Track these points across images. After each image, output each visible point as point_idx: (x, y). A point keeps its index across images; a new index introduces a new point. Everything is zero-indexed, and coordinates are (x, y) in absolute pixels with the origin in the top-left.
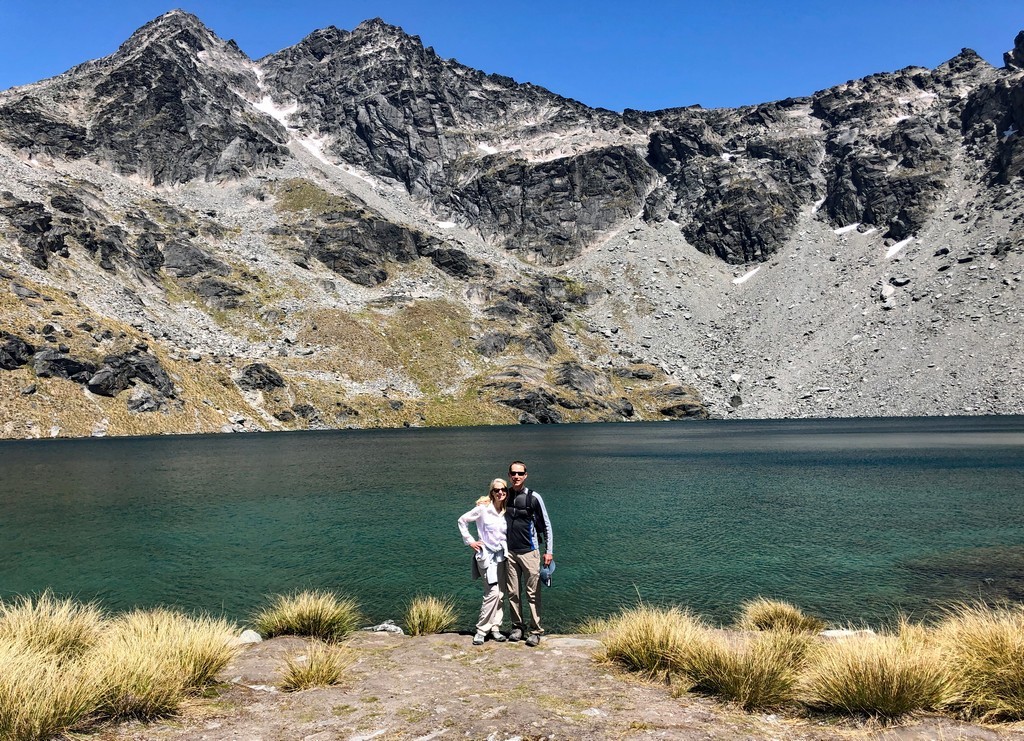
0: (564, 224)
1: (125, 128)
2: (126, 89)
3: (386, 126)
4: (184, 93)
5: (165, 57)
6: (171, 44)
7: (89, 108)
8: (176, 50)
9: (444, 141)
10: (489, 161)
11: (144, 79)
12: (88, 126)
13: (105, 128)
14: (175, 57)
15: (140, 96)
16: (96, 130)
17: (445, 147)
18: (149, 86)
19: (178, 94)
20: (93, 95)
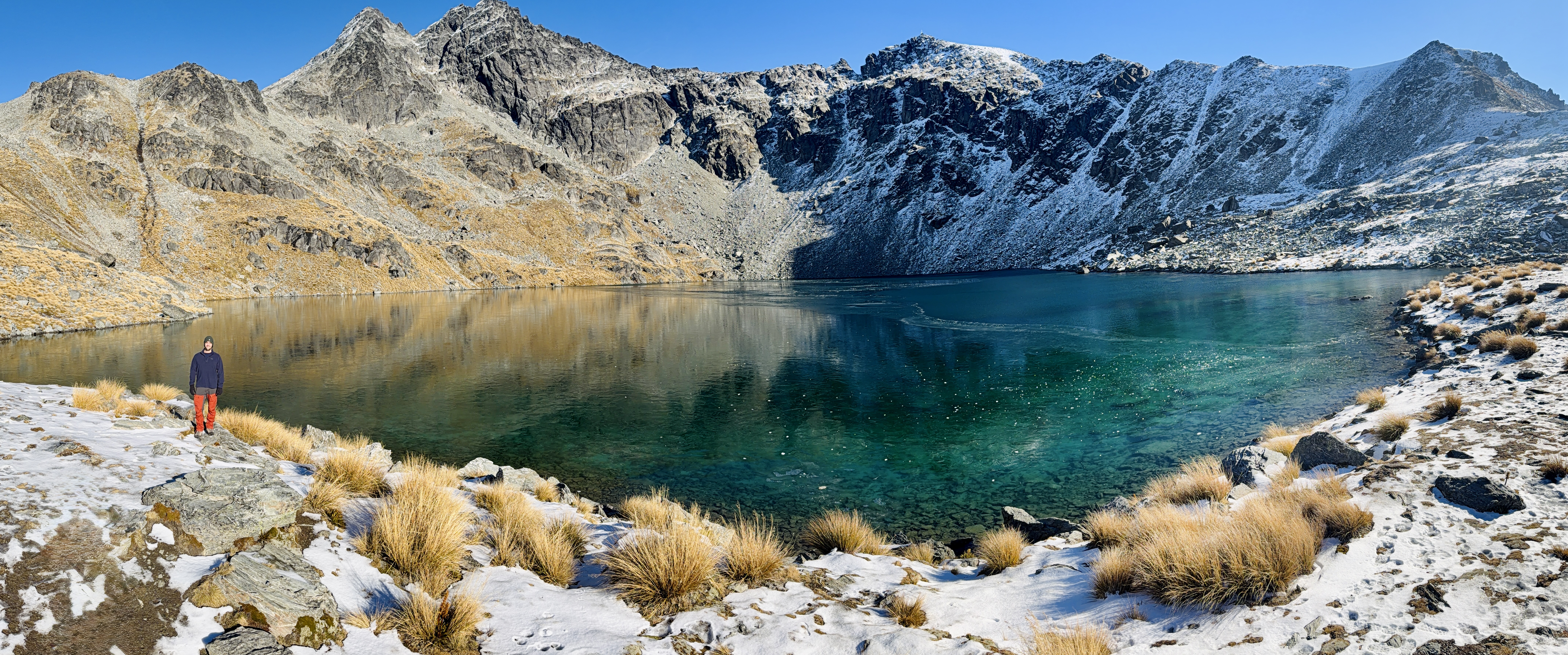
0: (619, 146)
1: (349, 93)
2: (348, 66)
3: (502, 76)
4: (380, 63)
5: (367, 40)
6: (369, 31)
7: (328, 83)
8: (373, 35)
9: (539, 85)
10: (567, 101)
11: (357, 58)
12: (329, 94)
13: (338, 93)
14: (372, 40)
15: (355, 68)
16: (334, 96)
17: (539, 89)
18: (360, 62)
19: (377, 64)
20: (330, 74)
